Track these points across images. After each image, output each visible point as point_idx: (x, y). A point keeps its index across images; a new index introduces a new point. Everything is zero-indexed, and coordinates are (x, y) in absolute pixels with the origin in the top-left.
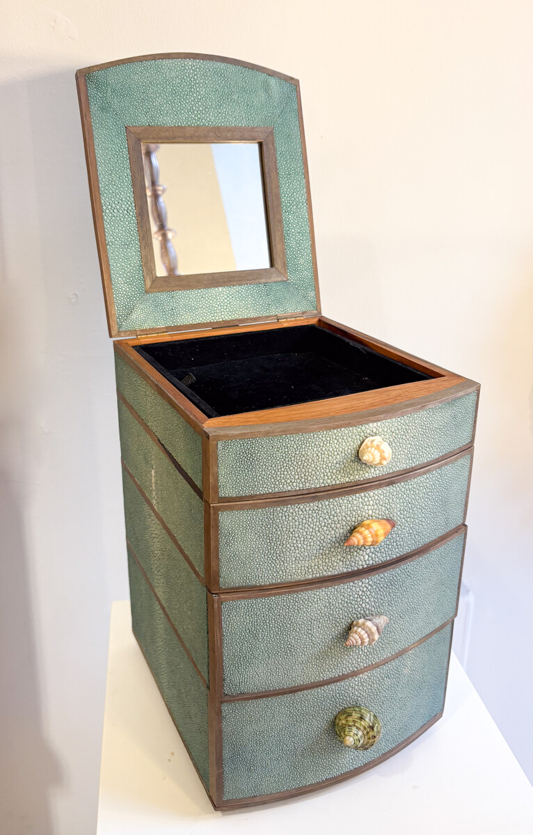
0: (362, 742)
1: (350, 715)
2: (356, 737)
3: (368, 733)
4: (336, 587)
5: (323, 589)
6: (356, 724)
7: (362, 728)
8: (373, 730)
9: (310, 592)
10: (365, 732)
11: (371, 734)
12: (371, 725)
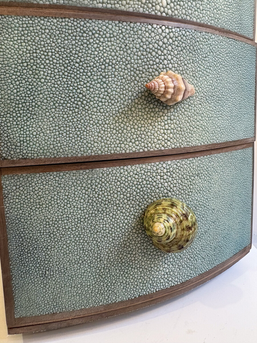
0: (175, 231)
1: (160, 204)
2: (167, 224)
3: (181, 222)
4: (132, 25)
5: (117, 22)
6: (167, 212)
7: (174, 216)
8: (187, 219)
9: (100, 22)
10: (178, 220)
11: (185, 223)
12: (184, 212)
